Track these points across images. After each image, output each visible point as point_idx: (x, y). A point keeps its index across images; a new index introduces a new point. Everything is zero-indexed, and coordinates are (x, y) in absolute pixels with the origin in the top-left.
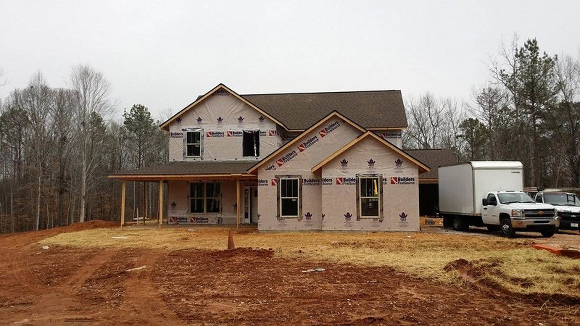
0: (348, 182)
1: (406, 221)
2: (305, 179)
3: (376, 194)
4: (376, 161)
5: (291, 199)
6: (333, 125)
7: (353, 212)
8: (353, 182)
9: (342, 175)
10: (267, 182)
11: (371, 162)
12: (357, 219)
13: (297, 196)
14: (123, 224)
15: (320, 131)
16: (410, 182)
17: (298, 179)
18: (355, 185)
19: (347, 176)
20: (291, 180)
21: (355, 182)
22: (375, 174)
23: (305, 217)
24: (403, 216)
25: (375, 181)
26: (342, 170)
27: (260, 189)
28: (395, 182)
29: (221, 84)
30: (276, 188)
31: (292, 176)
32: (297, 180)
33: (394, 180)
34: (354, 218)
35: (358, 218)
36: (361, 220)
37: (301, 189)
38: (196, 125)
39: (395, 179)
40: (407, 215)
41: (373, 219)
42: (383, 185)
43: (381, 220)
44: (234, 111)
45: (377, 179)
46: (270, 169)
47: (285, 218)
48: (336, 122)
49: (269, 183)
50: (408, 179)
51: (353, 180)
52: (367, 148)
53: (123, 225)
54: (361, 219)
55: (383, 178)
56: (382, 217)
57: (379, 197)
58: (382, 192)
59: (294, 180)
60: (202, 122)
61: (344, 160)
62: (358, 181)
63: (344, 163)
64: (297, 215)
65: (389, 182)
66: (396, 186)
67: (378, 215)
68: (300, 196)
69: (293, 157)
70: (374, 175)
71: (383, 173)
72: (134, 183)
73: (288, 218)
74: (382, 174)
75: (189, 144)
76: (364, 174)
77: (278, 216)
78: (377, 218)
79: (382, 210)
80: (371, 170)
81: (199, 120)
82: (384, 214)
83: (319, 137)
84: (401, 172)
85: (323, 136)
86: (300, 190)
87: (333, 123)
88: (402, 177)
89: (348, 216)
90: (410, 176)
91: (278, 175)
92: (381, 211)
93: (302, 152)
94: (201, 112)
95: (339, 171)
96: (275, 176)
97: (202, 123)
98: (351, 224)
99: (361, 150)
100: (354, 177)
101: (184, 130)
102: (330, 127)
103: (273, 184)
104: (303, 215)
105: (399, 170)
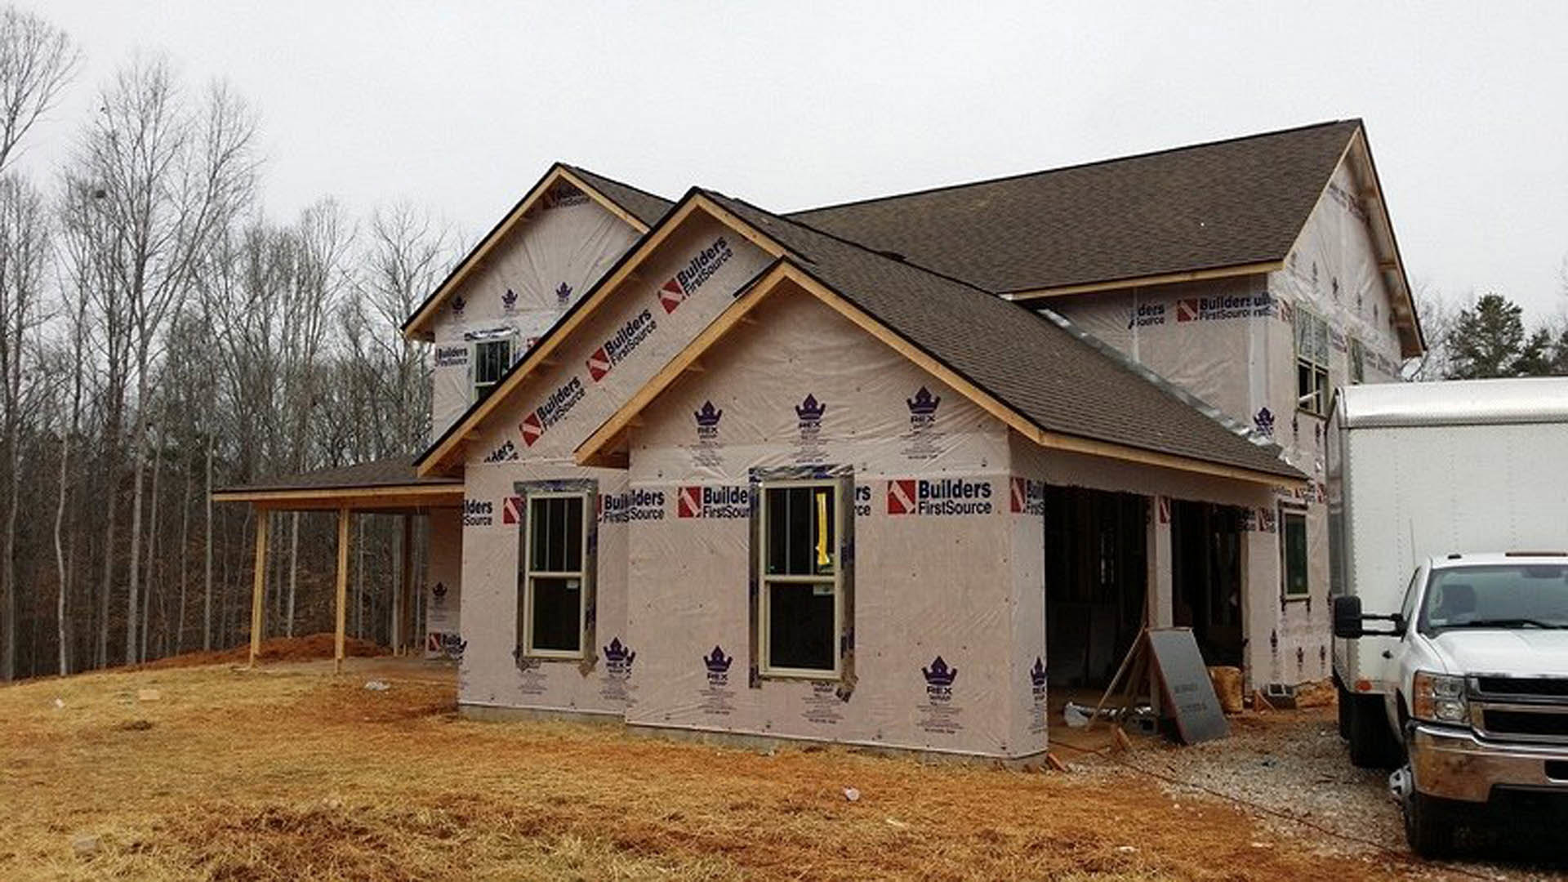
0: (719, 506)
1: (952, 703)
2: (608, 497)
3: (823, 560)
4: (828, 403)
5: (564, 580)
6: (705, 257)
7: (736, 649)
8: (739, 505)
9: (699, 473)
10: (490, 511)
11: (810, 411)
12: (752, 680)
13: (579, 570)
14: (257, 652)
15: (660, 289)
16: (972, 500)
17: (583, 494)
18: (747, 520)
19: (717, 480)
20: (562, 500)
21: (747, 505)
22: (822, 468)
23: (603, 659)
24: (940, 675)
25: (822, 499)
26: (697, 453)
27: (471, 535)
28: (905, 501)
29: (557, 165)
30: (518, 530)
31: (567, 482)
32: (580, 499)
33: (900, 494)
34: (739, 671)
35: (755, 679)
36: (765, 684)
37: (593, 541)
38: (501, 317)
39: (907, 486)
40: (955, 672)
41: (813, 681)
42: (857, 518)
43: (844, 691)
44: (601, 258)
45: (829, 491)
46: (500, 456)
47: (540, 659)
48: (716, 240)
49: (497, 515)
50: (960, 489)
51: (737, 495)
52: (796, 345)
53: (255, 656)
54: (768, 679)
55: (857, 485)
56: (849, 676)
57: (837, 578)
58: (849, 554)
59: (571, 500)
60: (518, 304)
61: (708, 404)
62: (755, 504)
63: (709, 417)
64: (577, 648)
65: (879, 502)
66: (912, 523)
67: (831, 668)
68: (588, 569)
69: (571, 405)
70: (820, 472)
71: (856, 462)
72: (296, 519)
73: (550, 660)
74: (851, 468)
75: (481, 384)
76: (782, 469)
77: (518, 652)
78: (828, 682)
79: (849, 642)
80: (809, 448)
81: (510, 298)
82: (858, 662)
83: (658, 311)
84: (933, 453)
85: (670, 306)
86: (589, 539)
87: (708, 245)
88: (933, 473)
89: (718, 663)
90: (970, 473)
91: (523, 479)
92: (843, 649)
93: (602, 383)
94: (514, 272)
95: (687, 455)
96: (516, 484)
97: (516, 307)
98: (728, 701)
99: (775, 357)
100: (743, 482)
101: (470, 337)
102: (697, 264)
103: (509, 519)
104: (600, 652)
105: (922, 442)
